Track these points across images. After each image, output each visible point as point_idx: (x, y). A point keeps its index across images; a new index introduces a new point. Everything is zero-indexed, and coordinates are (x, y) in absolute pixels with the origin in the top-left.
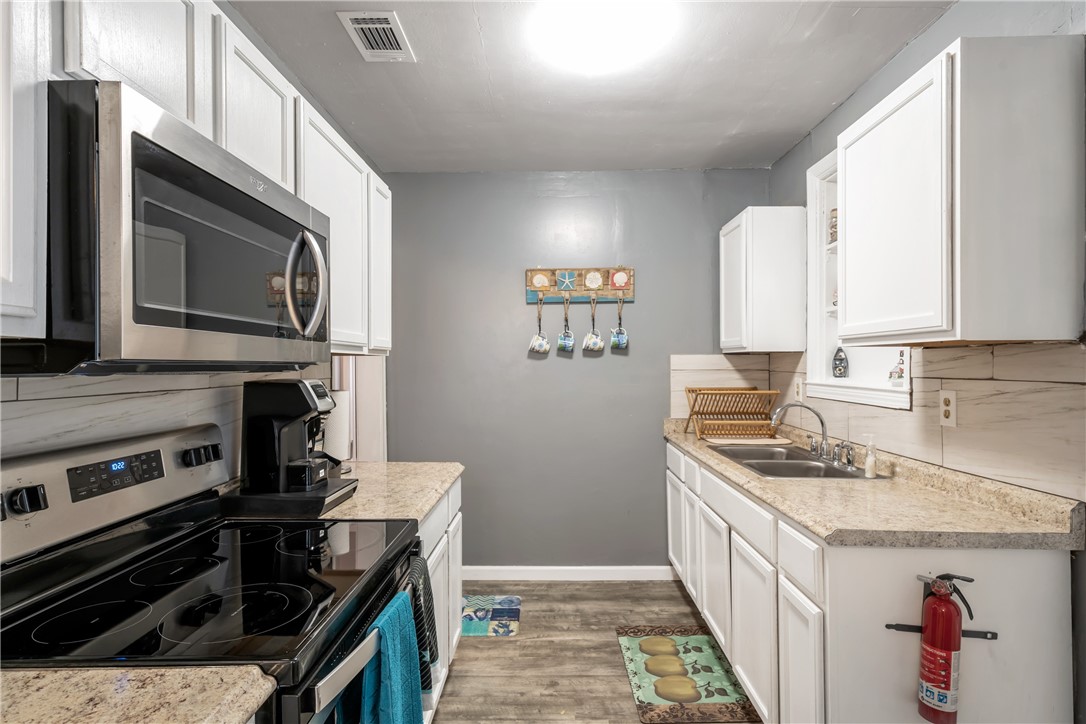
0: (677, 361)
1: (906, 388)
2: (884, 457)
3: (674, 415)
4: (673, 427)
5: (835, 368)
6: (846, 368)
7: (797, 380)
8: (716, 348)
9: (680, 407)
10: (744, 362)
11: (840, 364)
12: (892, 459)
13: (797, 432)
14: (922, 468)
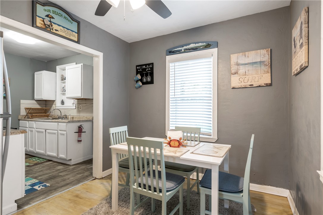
0: (22, 101)
1: (75, 105)
2: (71, 116)
3: (21, 114)
4: (21, 117)
5: (62, 103)
6: (64, 103)
7: (54, 106)
8: (33, 99)
9: (23, 112)
10: (40, 102)
11: (63, 103)
12: (73, 116)
13: (54, 116)
14: (77, 117)
